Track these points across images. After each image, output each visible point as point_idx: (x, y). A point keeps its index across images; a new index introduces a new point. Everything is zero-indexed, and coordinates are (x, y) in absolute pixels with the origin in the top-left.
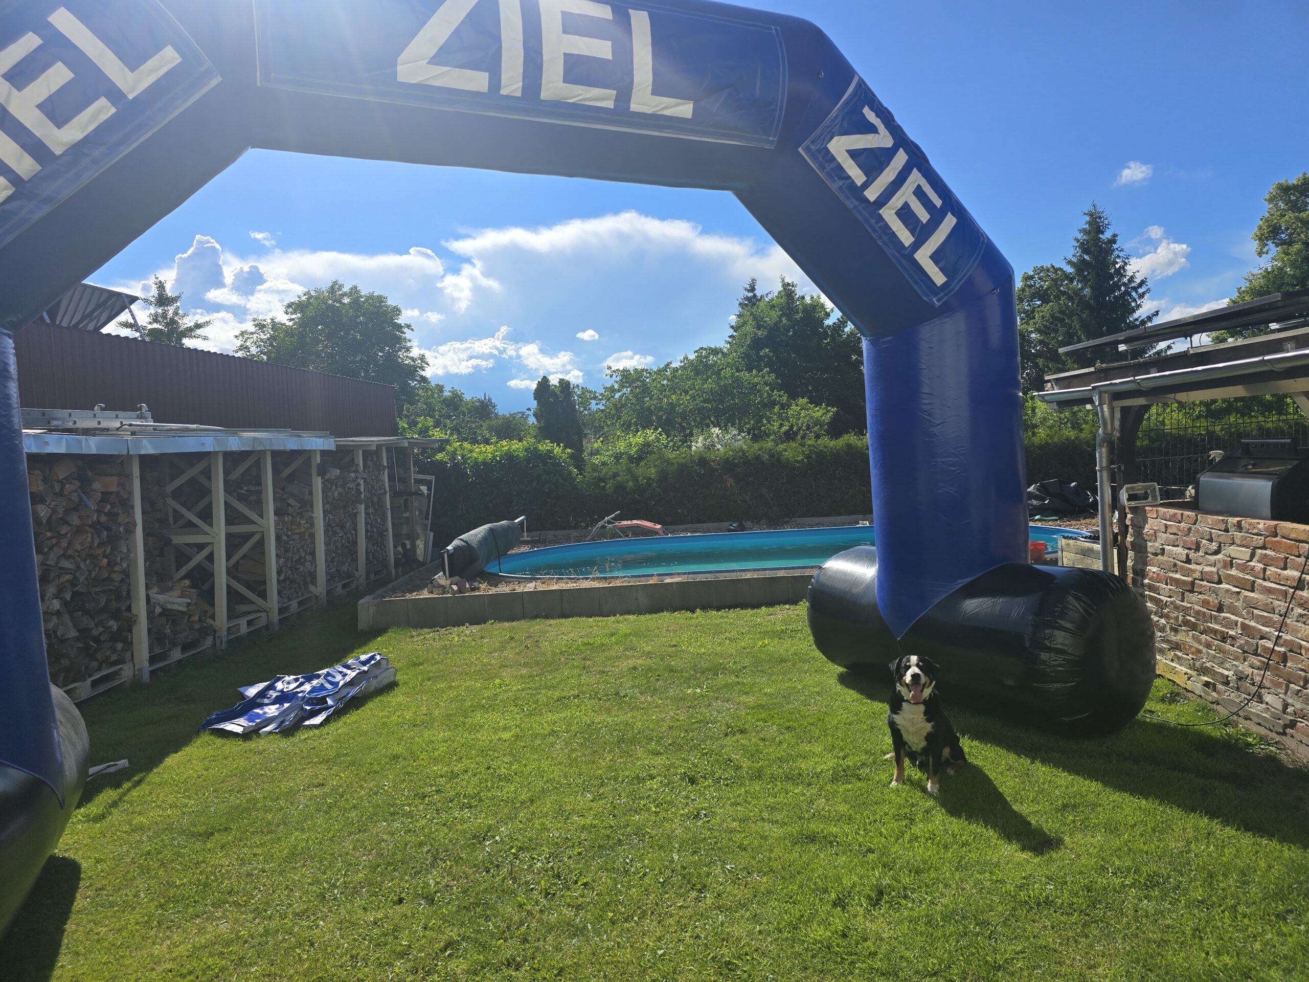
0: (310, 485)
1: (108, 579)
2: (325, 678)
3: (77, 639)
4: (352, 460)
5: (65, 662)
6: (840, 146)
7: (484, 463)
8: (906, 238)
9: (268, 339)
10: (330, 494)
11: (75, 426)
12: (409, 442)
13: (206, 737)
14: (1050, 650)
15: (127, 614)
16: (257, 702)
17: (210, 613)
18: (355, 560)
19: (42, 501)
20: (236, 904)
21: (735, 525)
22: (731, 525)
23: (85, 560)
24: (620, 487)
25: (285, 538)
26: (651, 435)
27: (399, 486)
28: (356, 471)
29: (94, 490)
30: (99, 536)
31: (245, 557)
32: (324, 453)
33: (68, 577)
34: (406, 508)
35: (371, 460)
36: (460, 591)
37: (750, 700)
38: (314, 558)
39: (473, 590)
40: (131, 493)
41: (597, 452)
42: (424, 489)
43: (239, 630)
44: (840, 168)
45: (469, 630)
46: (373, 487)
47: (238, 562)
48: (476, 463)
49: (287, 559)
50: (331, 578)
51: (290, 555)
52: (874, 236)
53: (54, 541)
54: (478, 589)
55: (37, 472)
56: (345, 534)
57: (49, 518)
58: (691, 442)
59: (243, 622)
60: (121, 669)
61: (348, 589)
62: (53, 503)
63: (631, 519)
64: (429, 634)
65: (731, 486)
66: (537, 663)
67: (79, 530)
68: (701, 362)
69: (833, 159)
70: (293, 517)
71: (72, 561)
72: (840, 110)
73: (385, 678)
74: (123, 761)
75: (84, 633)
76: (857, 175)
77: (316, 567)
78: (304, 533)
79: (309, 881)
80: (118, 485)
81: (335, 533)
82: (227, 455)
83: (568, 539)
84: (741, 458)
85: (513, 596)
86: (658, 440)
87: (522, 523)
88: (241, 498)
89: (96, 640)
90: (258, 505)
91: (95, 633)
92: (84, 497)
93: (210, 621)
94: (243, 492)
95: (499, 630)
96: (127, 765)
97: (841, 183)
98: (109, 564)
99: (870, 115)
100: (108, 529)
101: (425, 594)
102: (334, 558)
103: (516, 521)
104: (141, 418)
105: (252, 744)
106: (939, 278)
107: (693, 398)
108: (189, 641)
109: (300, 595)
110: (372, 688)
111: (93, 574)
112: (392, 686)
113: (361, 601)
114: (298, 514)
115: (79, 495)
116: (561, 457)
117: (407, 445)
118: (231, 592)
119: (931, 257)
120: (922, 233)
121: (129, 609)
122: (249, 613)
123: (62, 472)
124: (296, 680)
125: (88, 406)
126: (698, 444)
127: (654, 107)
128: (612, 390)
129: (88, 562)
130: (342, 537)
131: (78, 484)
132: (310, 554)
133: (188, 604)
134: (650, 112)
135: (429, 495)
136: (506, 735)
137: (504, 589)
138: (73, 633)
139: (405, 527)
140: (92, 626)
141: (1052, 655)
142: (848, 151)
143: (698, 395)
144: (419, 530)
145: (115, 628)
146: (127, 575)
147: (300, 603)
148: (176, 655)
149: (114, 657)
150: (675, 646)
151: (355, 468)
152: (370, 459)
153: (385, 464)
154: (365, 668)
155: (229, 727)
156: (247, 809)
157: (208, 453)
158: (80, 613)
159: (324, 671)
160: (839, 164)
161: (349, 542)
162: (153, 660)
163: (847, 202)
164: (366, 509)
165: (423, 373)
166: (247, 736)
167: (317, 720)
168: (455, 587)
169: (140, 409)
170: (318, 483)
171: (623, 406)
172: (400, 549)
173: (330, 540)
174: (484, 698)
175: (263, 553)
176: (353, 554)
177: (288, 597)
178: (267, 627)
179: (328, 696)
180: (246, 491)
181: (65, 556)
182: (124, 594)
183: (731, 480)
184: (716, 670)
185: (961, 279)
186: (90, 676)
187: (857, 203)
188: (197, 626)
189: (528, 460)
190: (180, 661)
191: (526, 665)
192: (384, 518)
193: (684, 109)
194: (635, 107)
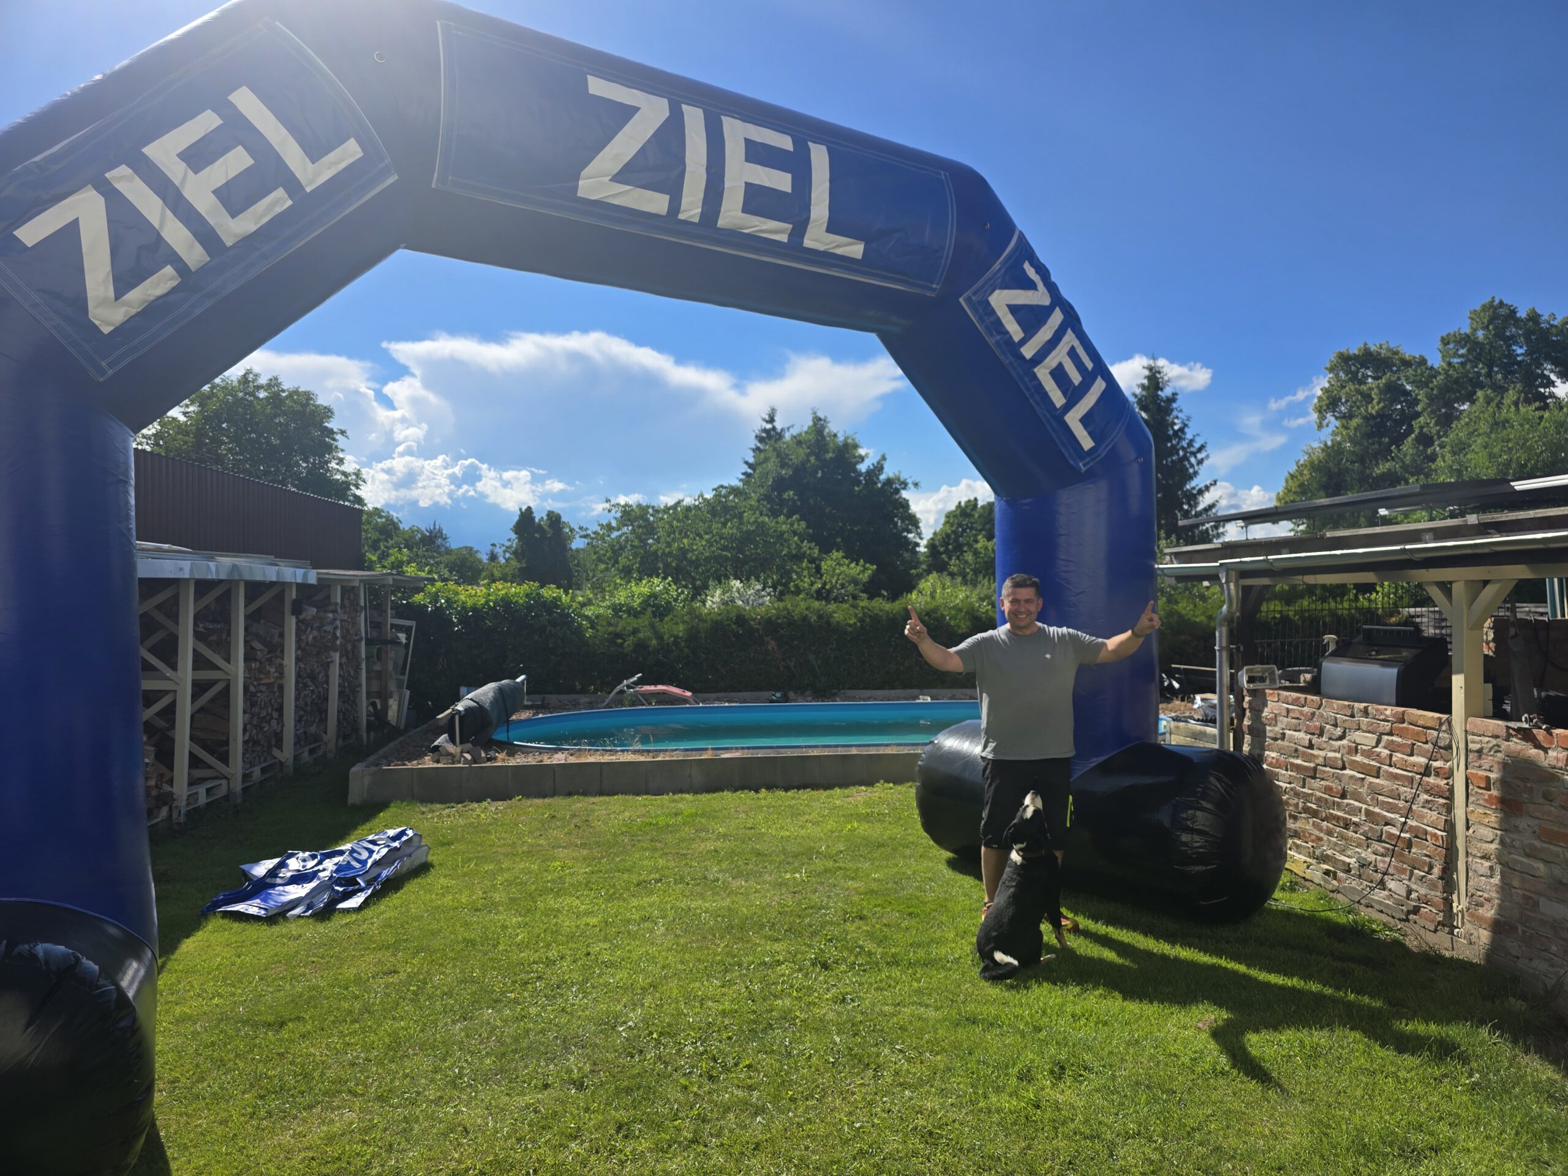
0: (282, 626)
2: (351, 855)
4: (329, 597)
6: (1001, 300)
8: (1058, 399)
10: (303, 637)
13: (216, 922)
14: (1192, 831)
18: (324, 720)
20: (354, 1093)
21: (778, 695)
22: (774, 695)
24: (641, 646)
25: (253, 689)
26: (658, 584)
27: (371, 632)
28: (334, 611)
31: (201, 710)
32: (302, 587)
34: (379, 659)
35: (349, 599)
36: (474, 760)
38: (281, 715)
39: (489, 760)
42: (402, 637)
43: (196, 800)
44: (998, 322)
45: (493, 807)
46: (348, 631)
49: (253, 715)
50: (298, 741)
51: (257, 710)
52: (1027, 394)
54: (495, 759)
56: (317, 687)
58: (706, 596)
59: (202, 790)
61: (315, 756)
63: (655, 684)
65: (773, 649)
66: (598, 844)
68: (720, 502)
69: (993, 312)
70: (261, 663)
72: (1002, 264)
73: (418, 859)
76: (1015, 330)
77: (283, 726)
78: (273, 684)
81: (307, 686)
82: (200, 583)
83: (576, 705)
84: (785, 617)
85: (541, 768)
86: (667, 591)
87: (523, 682)
88: (200, 637)
90: (225, 648)
93: (167, 788)
94: (201, 629)
95: (533, 808)
97: (998, 337)
99: (1031, 273)
101: (429, 763)
103: (517, 681)
105: (281, 929)
106: (1087, 443)
107: (710, 544)
109: (263, 760)
110: (408, 869)
112: (424, 868)
113: (353, 769)
114: (266, 660)
116: (570, 607)
119: (1080, 420)
120: (1074, 395)
122: (209, 780)
124: (314, 857)
126: (714, 600)
127: (827, 245)
130: (312, 691)
132: (277, 710)
134: (822, 249)
135: (407, 645)
136: (593, 921)
137: (525, 760)
141: (1194, 836)
142: (1009, 306)
143: (715, 541)
144: (392, 686)
147: (263, 770)
150: (752, 828)
151: (331, 607)
152: (348, 595)
153: (363, 604)
154: (396, 844)
155: (244, 909)
156: (314, 998)
159: (347, 846)
160: (998, 317)
161: (319, 698)
163: (1002, 358)
164: (340, 658)
167: (354, 903)
168: (468, 756)
170: (291, 623)
171: (622, 548)
172: (372, 710)
173: (300, 694)
174: (548, 881)
175: (227, 706)
176: (323, 713)
177: (253, 762)
178: (226, 798)
179: (358, 876)
183: (773, 642)
185: (1108, 445)
187: (1013, 359)
188: (154, 793)
189: (529, 608)
191: (583, 846)
192: (358, 669)
193: (855, 250)
194: (808, 243)
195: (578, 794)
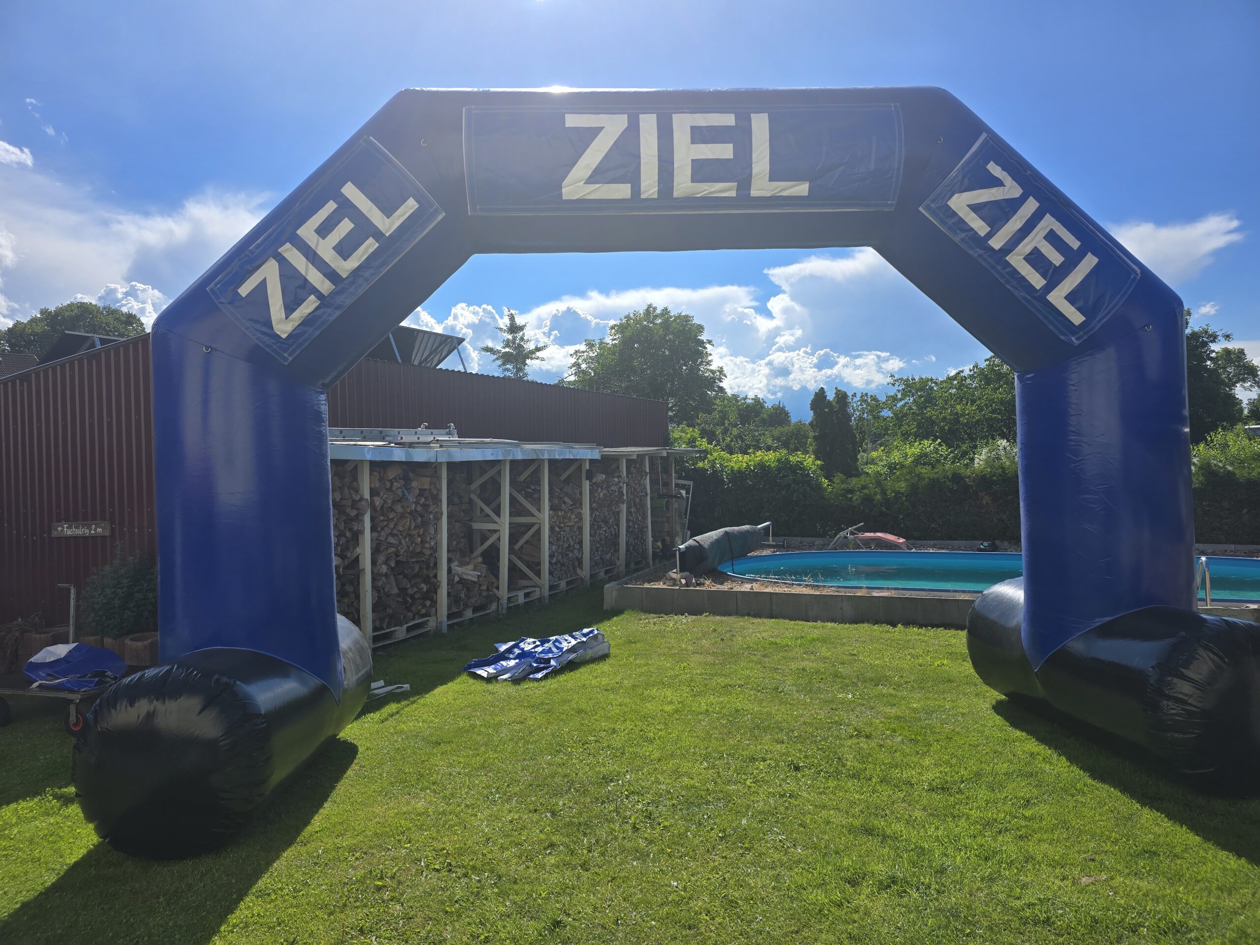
0: (581, 487)
1: (421, 553)
2: (554, 643)
3: (398, 595)
4: (618, 467)
5: (389, 611)
6: (960, 203)
7: (740, 471)
8: (1037, 281)
9: (596, 356)
10: (596, 495)
11: (402, 441)
12: (667, 453)
13: (464, 677)
14: (1169, 698)
15: (433, 580)
16: (504, 656)
17: (495, 585)
18: (617, 551)
19: (378, 494)
20: (435, 792)
22: (982, 544)
23: (405, 538)
25: (557, 529)
26: (928, 445)
27: (662, 490)
28: (619, 477)
29: (413, 488)
30: (415, 520)
31: (527, 542)
32: (592, 461)
33: (393, 549)
34: (667, 508)
35: (635, 468)
36: (687, 585)
37: (893, 711)
38: (581, 546)
39: (698, 585)
40: (439, 490)
41: (873, 462)
42: (683, 492)
43: (517, 601)
44: (961, 221)
45: (686, 620)
46: (635, 489)
47: (522, 546)
48: (732, 471)
49: (559, 546)
50: (594, 564)
51: (561, 543)
52: (1002, 281)
53: (385, 523)
54: (703, 584)
55: (376, 473)
56: (609, 528)
57: (382, 507)
58: (975, 454)
59: (521, 594)
60: (428, 620)
61: (610, 575)
62: (385, 496)
63: (875, 532)
64: (653, 618)
65: (987, 503)
66: (723, 654)
67: (402, 516)
68: (993, 370)
69: (954, 214)
70: (565, 512)
71: (396, 538)
72: (963, 167)
73: (600, 650)
74: (407, 685)
75: (403, 591)
76: (980, 226)
77: (582, 554)
78: (573, 526)
79: (484, 785)
80: (430, 484)
81: (600, 527)
82: (513, 462)
83: (811, 546)
84: (1001, 475)
86: (936, 451)
87: (766, 529)
88: (527, 496)
89: (412, 597)
91: (410, 591)
92: (406, 492)
93: (495, 590)
94: (530, 490)
95: (708, 621)
96: (409, 689)
97: (963, 235)
98: (422, 541)
99: (995, 169)
100: (422, 516)
101: (660, 585)
102: (598, 548)
103: (759, 526)
104: (450, 434)
105: (490, 687)
106: (1077, 318)
107: (980, 409)
108: (478, 605)
109: (569, 576)
110: (588, 657)
111: (411, 549)
112: (604, 657)
113: (607, 586)
114: (569, 510)
115: (403, 491)
116: (810, 468)
117: (665, 455)
118: (512, 568)
119: (1066, 298)
120: (1054, 276)
121: (435, 576)
122: (528, 587)
123: (391, 474)
124: (534, 642)
125: (413, 424)
126: (981, 459)
127: (772, 191)
128: (894, 399)
129: (407, 540)
130: (605, 531)
131: (402, 482)
132: (578, 543)
133: (479, 576)
134: (769, 195)
135: (688, 498)
136: (668, 708)
137: (725, 587)
138: (395, 591)
139: (666, 525)
140: (409, 586)
141: (1170, 703)
142: (968, 206)
143: (986, 405)
144: (678, 528)
145: (425, 589)
146: (435, 549)
147: (568, 583)
148: (469, 614)
149: (423, 611)
150: (854, 655)
151: (617, 474)
152: (634, 466)
153: (648, 470)
154: (584, 639)
155: (480, 672)
156: (467, 731)
157: (499, 461)
158: (401, 576)
159: (554, 638)
160: (961, 218)
161: (612, 535)
162: (450, 616)
163: (971, 252)
164: (628, 508)
165: (721, 385)
166: (491, 679)
167: (540, 675)
168: (683, 581)
169: (450, 427)
170: (586, 485)
171: (905, 415)
172: (659, 544)
173: (595, 533)
174: (666, 677)
175: (540, 540)
176: (616, 544)
177: (559, 577)
178: (540, 599)
179: (553, 658)
180: (533, 490)
181: (391, 534)
182: (432, 565)
183: (987, 498)
184: (877, 682)
185: (1103, 318)
186: (406, 623)
187: (981, 252)
188: (484, 594)
189: (779, 470)
190: (472, 619)
191: (714, 654)
192: (644, 517)
193: (802, 189)
194: (754, 193)
195: (748, 615)
